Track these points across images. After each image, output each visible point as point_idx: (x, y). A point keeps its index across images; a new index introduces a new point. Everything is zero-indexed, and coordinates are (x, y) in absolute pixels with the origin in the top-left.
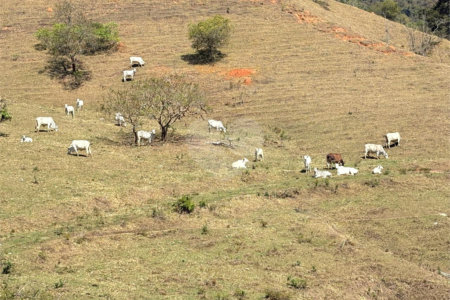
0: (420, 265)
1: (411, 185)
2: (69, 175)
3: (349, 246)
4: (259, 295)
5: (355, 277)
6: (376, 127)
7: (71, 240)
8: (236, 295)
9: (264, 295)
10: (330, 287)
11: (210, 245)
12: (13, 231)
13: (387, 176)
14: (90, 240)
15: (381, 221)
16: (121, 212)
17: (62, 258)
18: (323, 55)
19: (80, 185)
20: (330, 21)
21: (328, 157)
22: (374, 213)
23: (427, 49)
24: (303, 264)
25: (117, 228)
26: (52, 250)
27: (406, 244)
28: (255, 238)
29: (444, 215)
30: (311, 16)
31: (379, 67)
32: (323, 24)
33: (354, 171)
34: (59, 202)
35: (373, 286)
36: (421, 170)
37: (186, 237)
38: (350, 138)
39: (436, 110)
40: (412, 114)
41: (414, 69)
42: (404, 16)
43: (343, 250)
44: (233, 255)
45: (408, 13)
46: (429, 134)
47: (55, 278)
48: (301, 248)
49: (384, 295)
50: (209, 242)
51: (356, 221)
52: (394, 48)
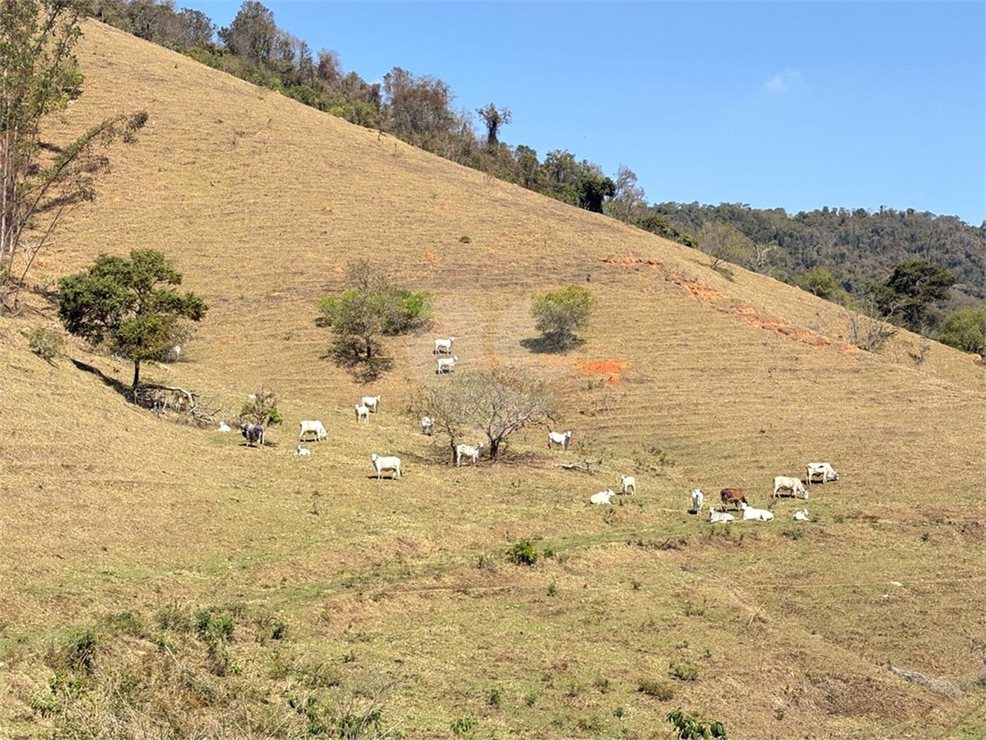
0: (862, 655)
1: (851, 541)
2: (361, 504)
3: (758, 624)
4: (629, 686)
5: (767, 668)
6: (800, 453)
7: (366, 596)
8: (597, 684)
9: (637, 687)
10: (731, 681)
11: (559, 613)
12: (285, 580)
13: (814, 525)
14: (391, 598)
15: (806, 588)
16: (434, 559)
17: (353, 620)
18: (723, 346)
19: (377, 519)
20: (735, 297)
21: (723, 494)
22: (796, 576)
23: (875, 342)
24: (691, 646)
25: (429, 581)
26: (340, 610)
27: (842, 624)
28: (624, 605)
29: (899, 584)
30: (707, 289)
31: (807, 366)
32: (725, 302)
33: (767, 515)
34: (348, 541)
35: (793, 683)
36: (866, 517)
37: (526, 598)
38: (762, 467)
39: (889, 433)
40: (852, 437)
41: (857, 371)
42: (843, 292)
43: (751, 629)
44: (593, 628)
45: (848, 287)
46: (876, 466)
47: (343, 649)
48: (689, 623)
49: (809, 696)
50: (558, 607)
51: (770, 587)
52: (827, 340)
